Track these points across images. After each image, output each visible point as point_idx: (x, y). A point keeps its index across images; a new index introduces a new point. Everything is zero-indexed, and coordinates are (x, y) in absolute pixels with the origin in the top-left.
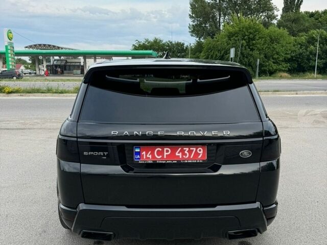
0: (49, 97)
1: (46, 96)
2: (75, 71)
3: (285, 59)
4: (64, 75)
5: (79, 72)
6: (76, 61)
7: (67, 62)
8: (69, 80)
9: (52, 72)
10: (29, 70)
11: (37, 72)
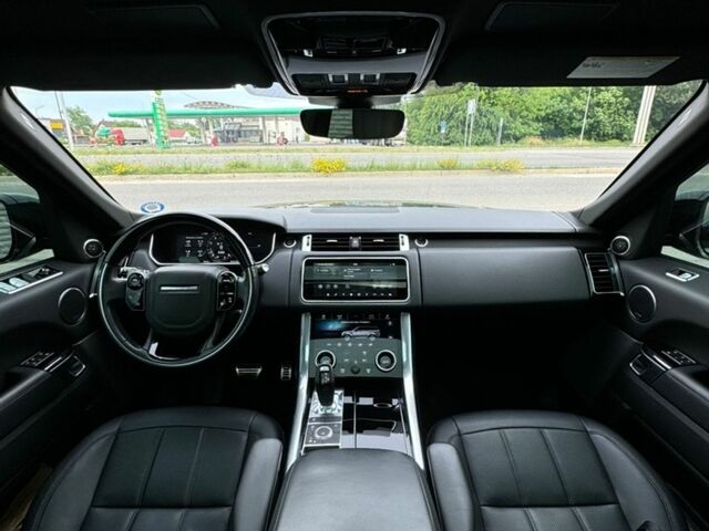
0: (186, 180)
1: (181, 179)
2: (252, 138)
3: (537, 118)
4: (239, 143)
5: (258, 139)
6: (254, 124)
7: (241, 126)
8: (234, 151)
9: (223, 141)
10: (194, 139)
11: (203, 140)
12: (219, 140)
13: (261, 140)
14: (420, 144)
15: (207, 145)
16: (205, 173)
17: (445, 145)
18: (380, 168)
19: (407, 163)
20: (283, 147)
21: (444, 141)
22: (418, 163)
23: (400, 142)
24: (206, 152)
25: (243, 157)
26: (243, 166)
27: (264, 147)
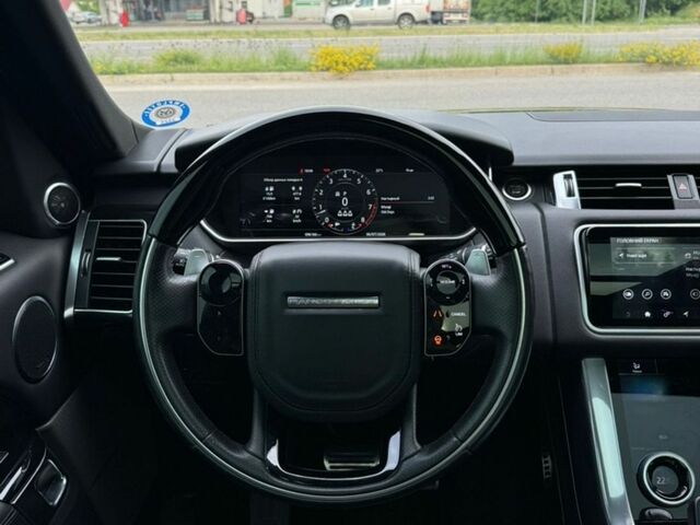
2: (190, 13)
4: (168, 22)
5: (199, 13)
8: (162, 34)
9: (139, 18)
10: (87, 15)
11: (103, 16)
12: (131, 17)
13: (207, 16)
14: (494, 20)
15: (110, 25)
16: (120, 72)
17: (542, 20)
18: (437, 63)
19: (487, 53)
20: (250, 28)
21: (538, 14)
22: (509, 54)
23: (460, 17)
24: (113, 37)
25: (187, 45)
26: (188, 60)
27: (213, 29)
